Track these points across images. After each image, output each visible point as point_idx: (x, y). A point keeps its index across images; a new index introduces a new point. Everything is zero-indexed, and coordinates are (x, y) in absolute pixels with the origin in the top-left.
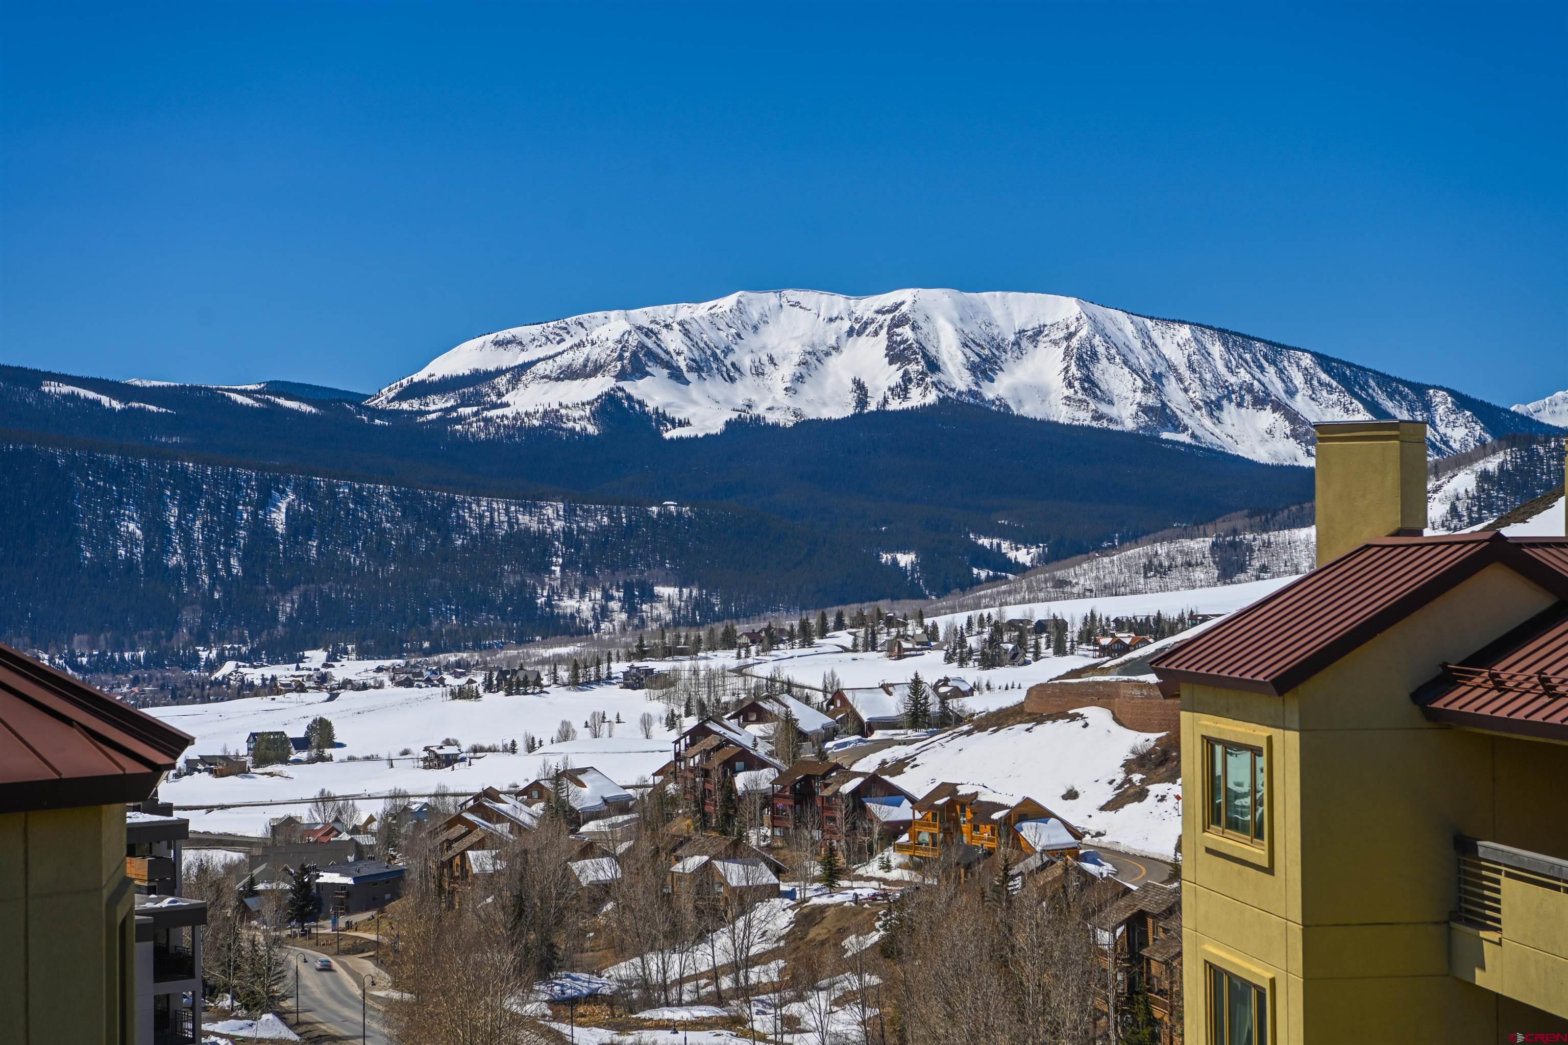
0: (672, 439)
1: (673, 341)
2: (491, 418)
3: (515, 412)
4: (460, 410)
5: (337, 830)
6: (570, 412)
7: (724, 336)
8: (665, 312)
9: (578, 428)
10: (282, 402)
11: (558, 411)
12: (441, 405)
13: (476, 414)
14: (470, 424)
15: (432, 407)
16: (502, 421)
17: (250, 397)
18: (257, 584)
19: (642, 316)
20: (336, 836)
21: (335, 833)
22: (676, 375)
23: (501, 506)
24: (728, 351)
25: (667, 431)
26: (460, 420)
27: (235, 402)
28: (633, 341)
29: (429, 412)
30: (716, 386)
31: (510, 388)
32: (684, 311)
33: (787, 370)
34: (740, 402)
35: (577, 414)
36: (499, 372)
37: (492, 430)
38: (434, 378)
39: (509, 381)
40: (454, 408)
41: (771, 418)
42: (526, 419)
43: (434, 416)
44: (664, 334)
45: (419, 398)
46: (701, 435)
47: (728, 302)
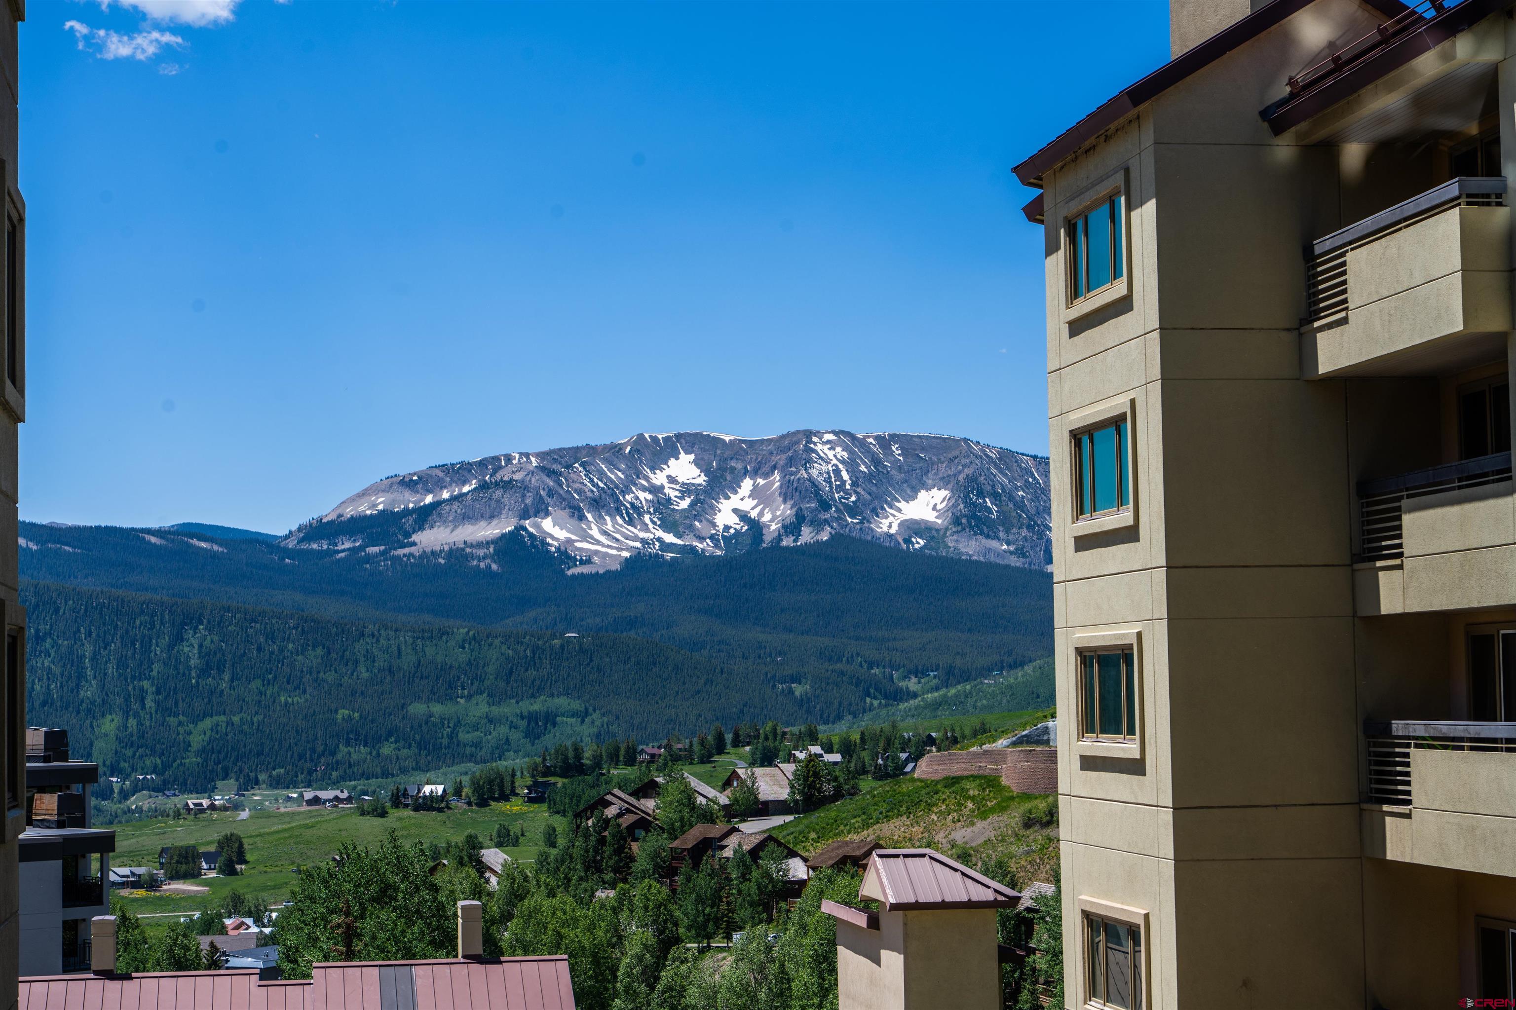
0: (573, 575)
2: (399, 556)
3: (421, 550)
4: (367, 549)
5: (247, 925)
6: (474, 551)
9: (482, 565)
10: (195, 542)
11: (463, 549)
12: (347, 545)
13: (382, 553)
14: (378, 563)
15: (340, 547)
16: (409, 559)
17: (161, 537)
18: (170, 716)
20: (247, 929)
21: (244, 927)
25: (569, 568)
26: (369, 559)
27: (149, 542)
29: (339, 552)
31: (417, 527)
35: (481, 552)
37: (399, 568)
38: (342, 518)
39: (415, 521)
40: (362, 548)
42: (431, 558)
43: (342, 555)
45: (329, 538)
46: (601, 571)
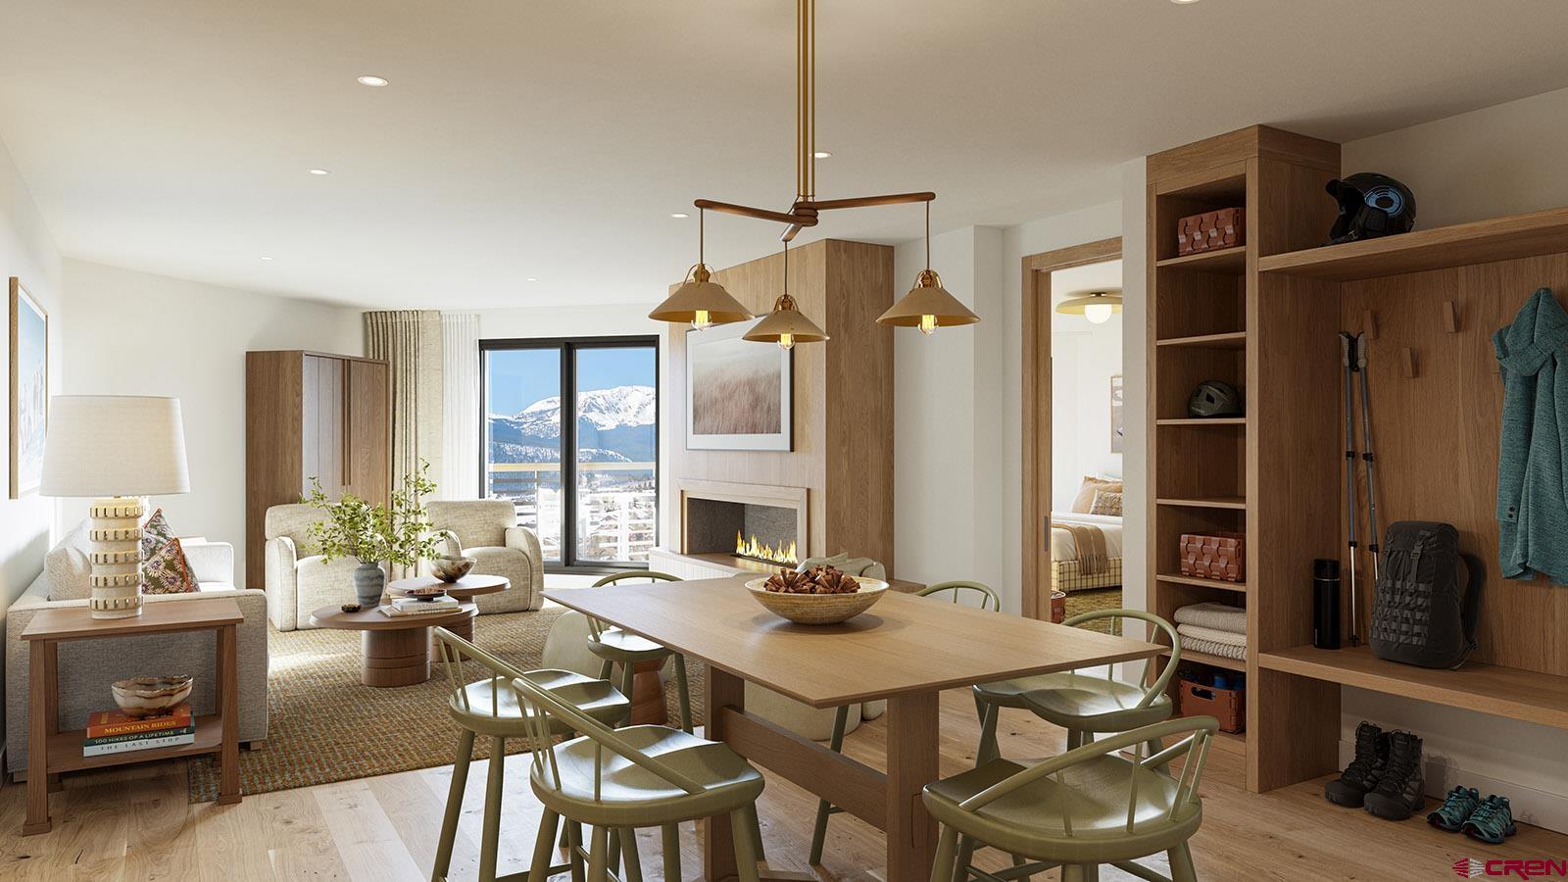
1: (600, 401)
7: (615, 400)
8: (598, 393)
19: (591, 394)
22: (601, 411)
23: (548, 450)
24: (617, 404)
28: (588, 401)
30: (613, 414)
32: (604, 392)
33: (635, 410)
34: (620, 420)
36: (548, 411)
41: (629, 424)
44: (598, 399)
47: (617, 390)
